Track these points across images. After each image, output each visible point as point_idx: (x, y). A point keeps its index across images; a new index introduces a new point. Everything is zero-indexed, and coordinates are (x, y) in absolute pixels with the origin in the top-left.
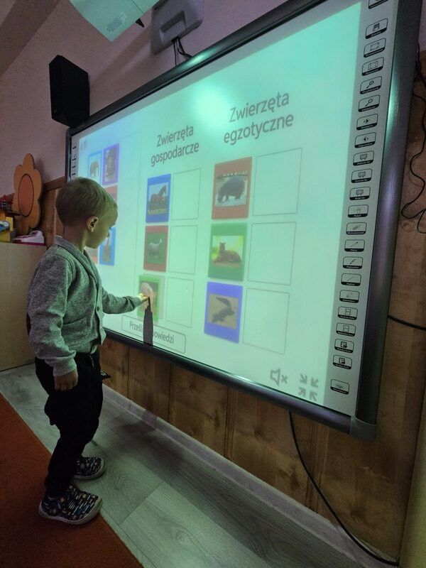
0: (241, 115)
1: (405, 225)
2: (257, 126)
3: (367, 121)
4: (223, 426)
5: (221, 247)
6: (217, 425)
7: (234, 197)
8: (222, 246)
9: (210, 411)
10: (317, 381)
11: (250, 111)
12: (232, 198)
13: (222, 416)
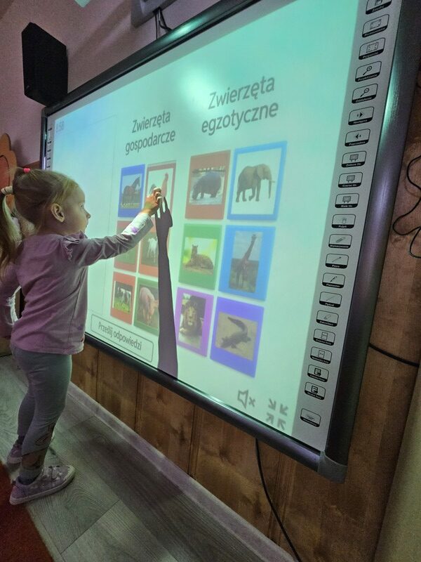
0: (221, 101)
1: (396, 240)
2: (237, 114)
3: (361, 115)
4: (188, 443)
5: (193, 250)
6: (182, 440)
7: (210, 195)
8: (195, 249)
9: (176, 425)
10: (287, 408)
11: (231, 97)
12: (207, 196)
13: (187, 430)
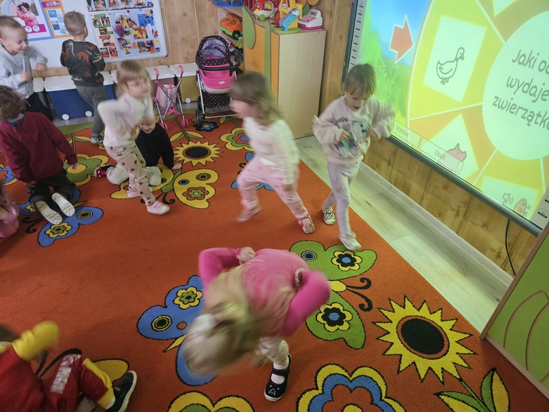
4: (461, 217)
6: (457, 215)
9: (455, 206)
13: (462, 210)
